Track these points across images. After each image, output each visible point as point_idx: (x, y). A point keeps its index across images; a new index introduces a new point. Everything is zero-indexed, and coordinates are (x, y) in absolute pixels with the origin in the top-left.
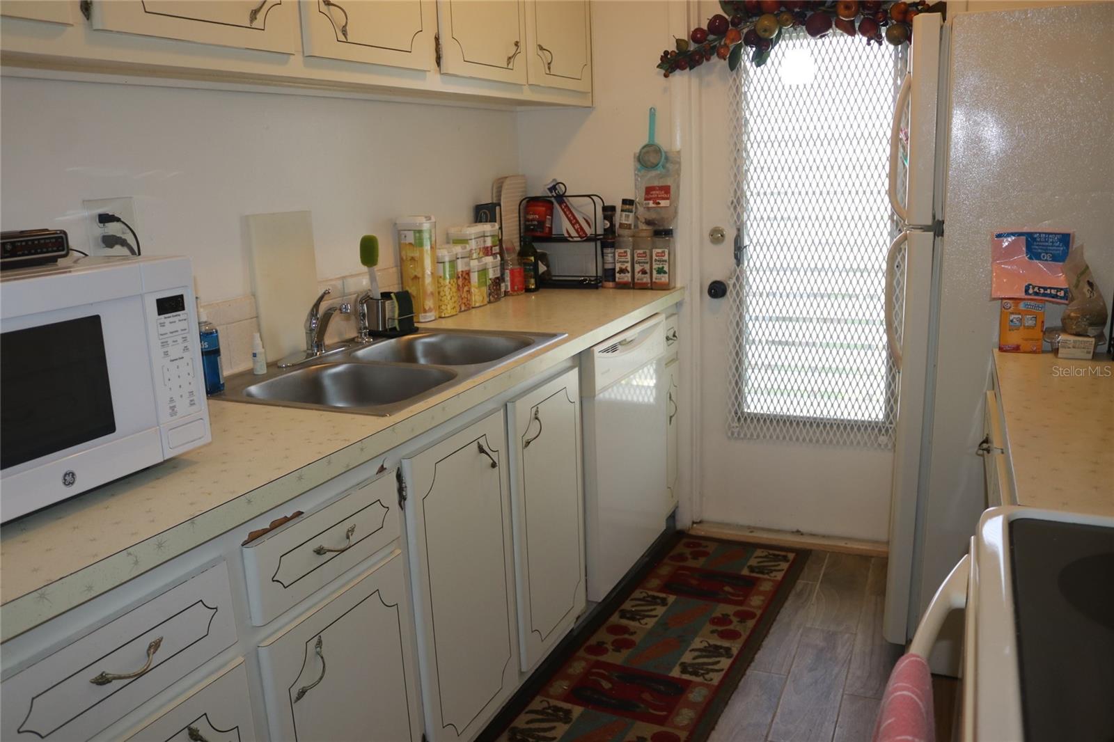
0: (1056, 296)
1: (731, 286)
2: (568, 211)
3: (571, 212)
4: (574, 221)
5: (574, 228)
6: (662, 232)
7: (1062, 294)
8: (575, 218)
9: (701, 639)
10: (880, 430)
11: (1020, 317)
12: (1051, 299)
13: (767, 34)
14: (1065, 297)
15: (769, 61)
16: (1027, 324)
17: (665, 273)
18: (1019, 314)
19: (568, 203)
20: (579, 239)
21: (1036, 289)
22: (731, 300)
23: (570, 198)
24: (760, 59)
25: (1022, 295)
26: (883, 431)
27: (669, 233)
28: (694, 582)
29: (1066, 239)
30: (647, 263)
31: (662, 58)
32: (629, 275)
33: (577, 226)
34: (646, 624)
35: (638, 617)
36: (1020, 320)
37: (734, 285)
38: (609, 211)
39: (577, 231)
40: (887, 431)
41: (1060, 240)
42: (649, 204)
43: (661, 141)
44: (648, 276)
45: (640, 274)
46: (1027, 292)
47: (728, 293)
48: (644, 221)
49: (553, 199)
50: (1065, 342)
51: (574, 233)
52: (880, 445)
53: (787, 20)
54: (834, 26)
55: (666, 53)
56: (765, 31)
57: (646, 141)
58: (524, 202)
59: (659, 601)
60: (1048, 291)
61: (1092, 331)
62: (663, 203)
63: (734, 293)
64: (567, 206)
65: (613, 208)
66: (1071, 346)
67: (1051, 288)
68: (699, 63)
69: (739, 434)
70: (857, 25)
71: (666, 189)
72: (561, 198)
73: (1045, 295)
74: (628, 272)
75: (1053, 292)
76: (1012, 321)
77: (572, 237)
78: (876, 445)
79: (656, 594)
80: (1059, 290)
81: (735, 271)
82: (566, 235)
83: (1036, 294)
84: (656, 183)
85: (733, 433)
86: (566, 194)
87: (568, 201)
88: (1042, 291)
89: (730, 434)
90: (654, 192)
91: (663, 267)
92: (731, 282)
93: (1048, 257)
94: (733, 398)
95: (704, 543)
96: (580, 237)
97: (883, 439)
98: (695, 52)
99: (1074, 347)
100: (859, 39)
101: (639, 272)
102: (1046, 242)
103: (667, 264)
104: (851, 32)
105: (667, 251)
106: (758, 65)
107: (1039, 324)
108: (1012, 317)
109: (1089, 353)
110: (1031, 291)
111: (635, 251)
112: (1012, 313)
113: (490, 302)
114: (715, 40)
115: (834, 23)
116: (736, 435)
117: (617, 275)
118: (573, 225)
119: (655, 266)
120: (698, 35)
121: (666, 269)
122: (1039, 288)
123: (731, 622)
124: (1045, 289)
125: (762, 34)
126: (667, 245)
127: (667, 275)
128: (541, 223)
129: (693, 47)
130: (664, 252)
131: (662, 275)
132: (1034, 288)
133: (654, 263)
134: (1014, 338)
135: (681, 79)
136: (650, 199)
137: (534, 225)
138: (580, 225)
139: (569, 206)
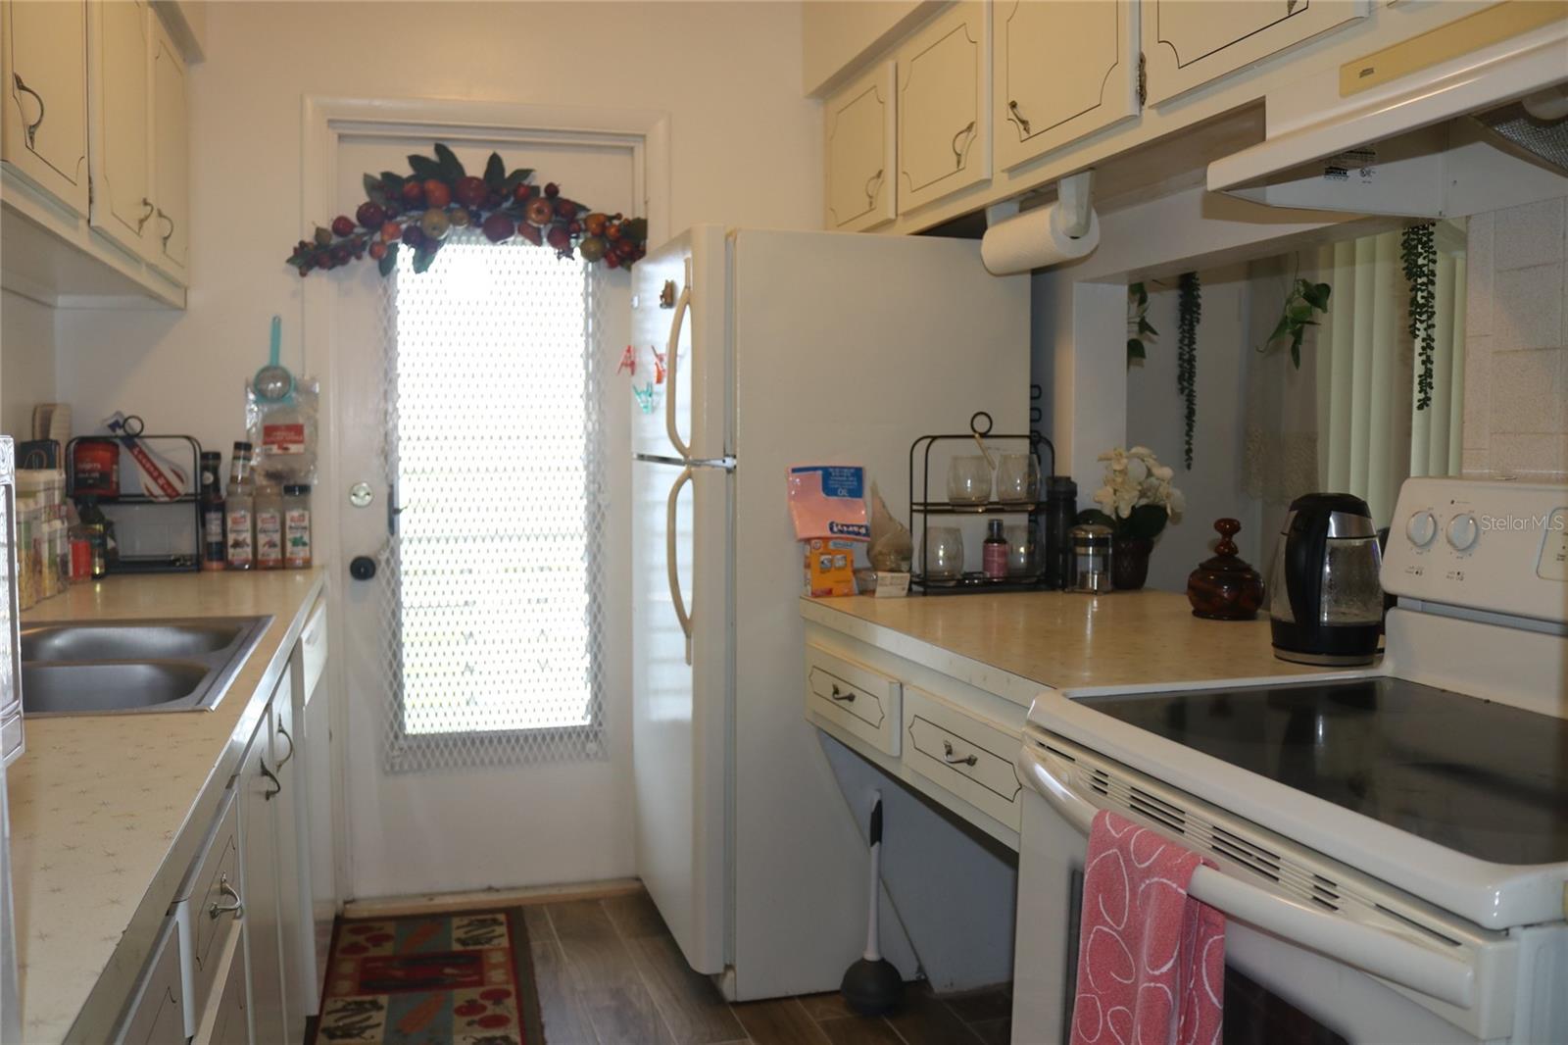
0: (858, 534)
1: (383, 564)
2: (144, 458)
3: (149, 460)
4: (156, 474)
5: (158, 483)
6: (294, 489)
7: (863, 531)
8: (156, 468)
9: (462, 1036)
10: (587, 736)
11: (830, 557)
12: (855, 537)
13: (435, 233)
14: (867, 535)
15: (432, 268)
16: (837, 565)
17: (304, 544)
18: (830, 554)
19: (144, 448)
20: (167, 499)
21: (839, 527)
22: (384, 583)
23: (148, 441)
24: (421, 264)
25: (828, 534)
26: (591, 736)
27: (305, 489)
28: (399, 974)
29: (858, 473)
30: (277, 531)
31: (295, 250)
32: (249, 550)
33: (161, 481)
34: (373, 1037)
35: (355, 1032)
36: (831, 561)
37: (388, 561)
38: (209, 461)
39: (162, 487)
40: (596, 735)
41: (853, 475)
42: (271, 449)
43: (288, 361)
44: (278, 550)
45: (266, 547)
46: (831, 529)
47: (379, 572)
48: (263, 473)
49: (118, 441)
50: (883, 578)
51: (157, 491)
52: (588, 755)
53: (462, 219)
54: (516, 232)
55: (302, 244)
56: (434, 229)
57: (265, 362)
58: (73, 444)
59: (367, 1006)
60: (851, 529)
61: (904, 566)
62: (294, 448)
63: (388, 573)
64: (141, 452)
65: (217, 456)
66: (888, 583)
67: (853, 526)
68: (344, 261)
69: (401, 765)
70: (544, 233)
71: (298, 430)
72: (131, 440)
73: (849, 533)
74: (248, 545)
75: (856, 529)
76: (823, 562)
77: (156, 497)
78: (583, 755)
79: (359, 998)
80: (860, 527)
81: (388, 541)
82: (146, 493)
83: (841, 532)
84: (281, 421)
85: (392, 766)
86: (143, 434)
87: (144, 443)
88: (845, 528)
89: (388, 768)
90: (279, 433)
91: (301, 537)
92: (383, 557)
93: (844, 492)
94: (391, 716)
95: (377, 925)
96: (168, 495)
97: (592, 746)
98: (338, 248)
99: (891, 584)
100: (548, 251)
101: (264, 545)
102: (841, 476)
103: (308, 532)
104: (538, 242)
105: (307, 513)
106: (418, 271)
107: (849, 564)
108: (823, 558)
109: (904, 589)
110: (835, 529)
111: (258, 516)
112: (822, 554)
113: (59, 592)
114: (364, 234)
115: (516, 228)
116: (397, 768)
117: (231, 551)
118: (155, 479)
119: (289, 536)
120: (341, 226)
121: (306, 539)
122: (842, 526)
123: (484, 1008)
124: (848, 526)
125: (428, 232)
126: (305, 506)
127: (307, 548)
128: (105, 476)
129: (335, 240)
130: (303, 516)
131: (300, 548)
132: (837, 525)
133: (287, 531)
134: (827, 582)
135: (319, 279)
136: (273, 443)
137: (95, 479)
138: (165, 478)
139: (146, 451)
